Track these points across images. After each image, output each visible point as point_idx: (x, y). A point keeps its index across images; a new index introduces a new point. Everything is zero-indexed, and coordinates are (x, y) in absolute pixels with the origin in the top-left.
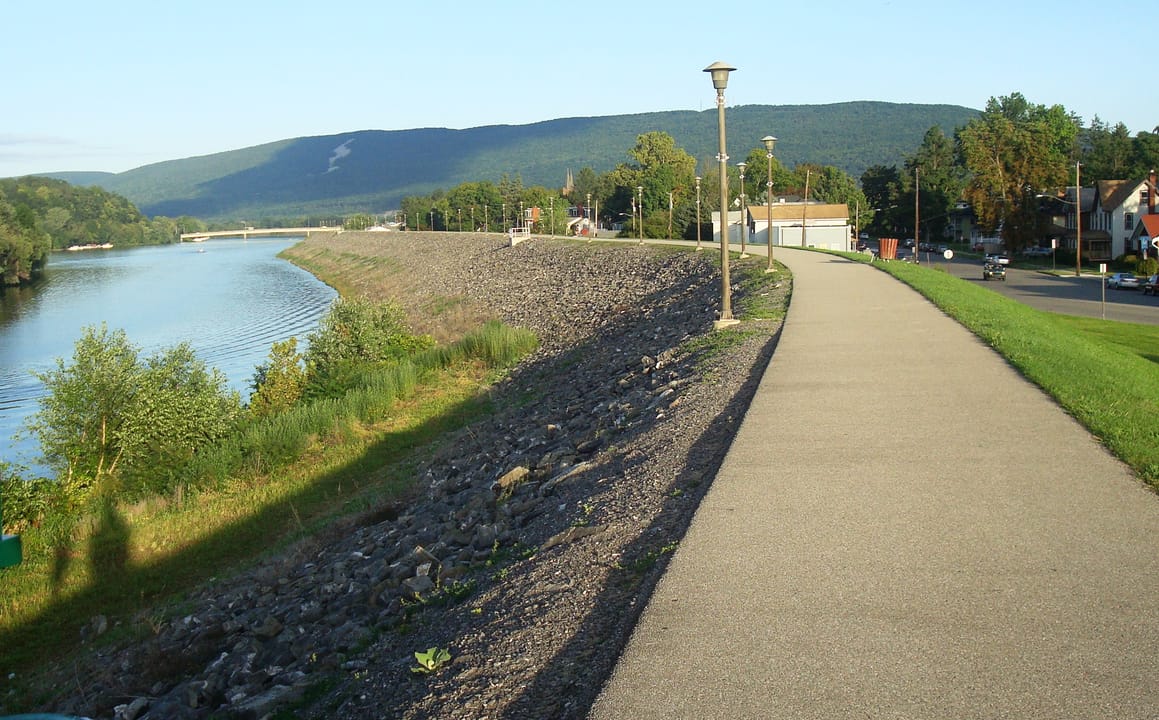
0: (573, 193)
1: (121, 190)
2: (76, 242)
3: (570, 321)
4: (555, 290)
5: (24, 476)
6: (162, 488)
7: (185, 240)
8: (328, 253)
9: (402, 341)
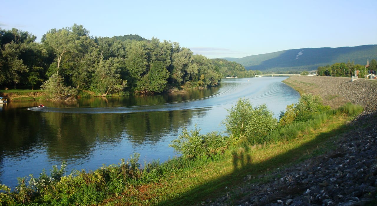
0: (369, 66)
1: (241, 63)
2: (228, 76)
3: (373, 104)
4: (367, 94)
5: (222, 136)
6: (259, 142)
7: (256, 76)
8: (296, 82)
9: (321, 107)
